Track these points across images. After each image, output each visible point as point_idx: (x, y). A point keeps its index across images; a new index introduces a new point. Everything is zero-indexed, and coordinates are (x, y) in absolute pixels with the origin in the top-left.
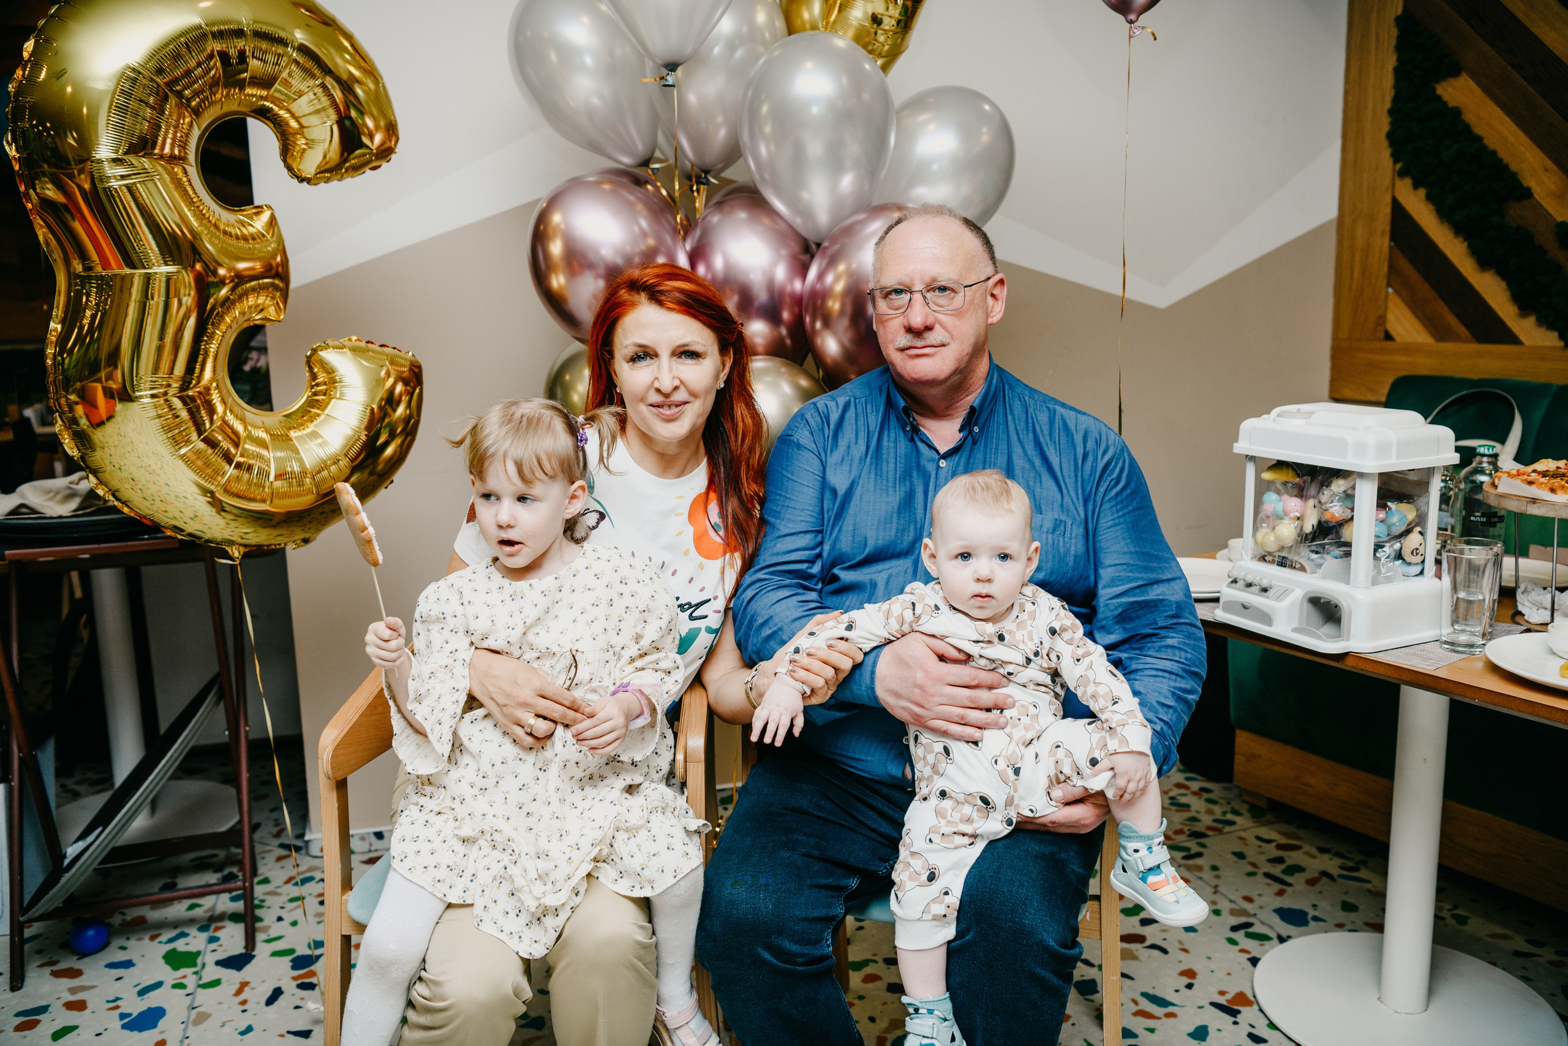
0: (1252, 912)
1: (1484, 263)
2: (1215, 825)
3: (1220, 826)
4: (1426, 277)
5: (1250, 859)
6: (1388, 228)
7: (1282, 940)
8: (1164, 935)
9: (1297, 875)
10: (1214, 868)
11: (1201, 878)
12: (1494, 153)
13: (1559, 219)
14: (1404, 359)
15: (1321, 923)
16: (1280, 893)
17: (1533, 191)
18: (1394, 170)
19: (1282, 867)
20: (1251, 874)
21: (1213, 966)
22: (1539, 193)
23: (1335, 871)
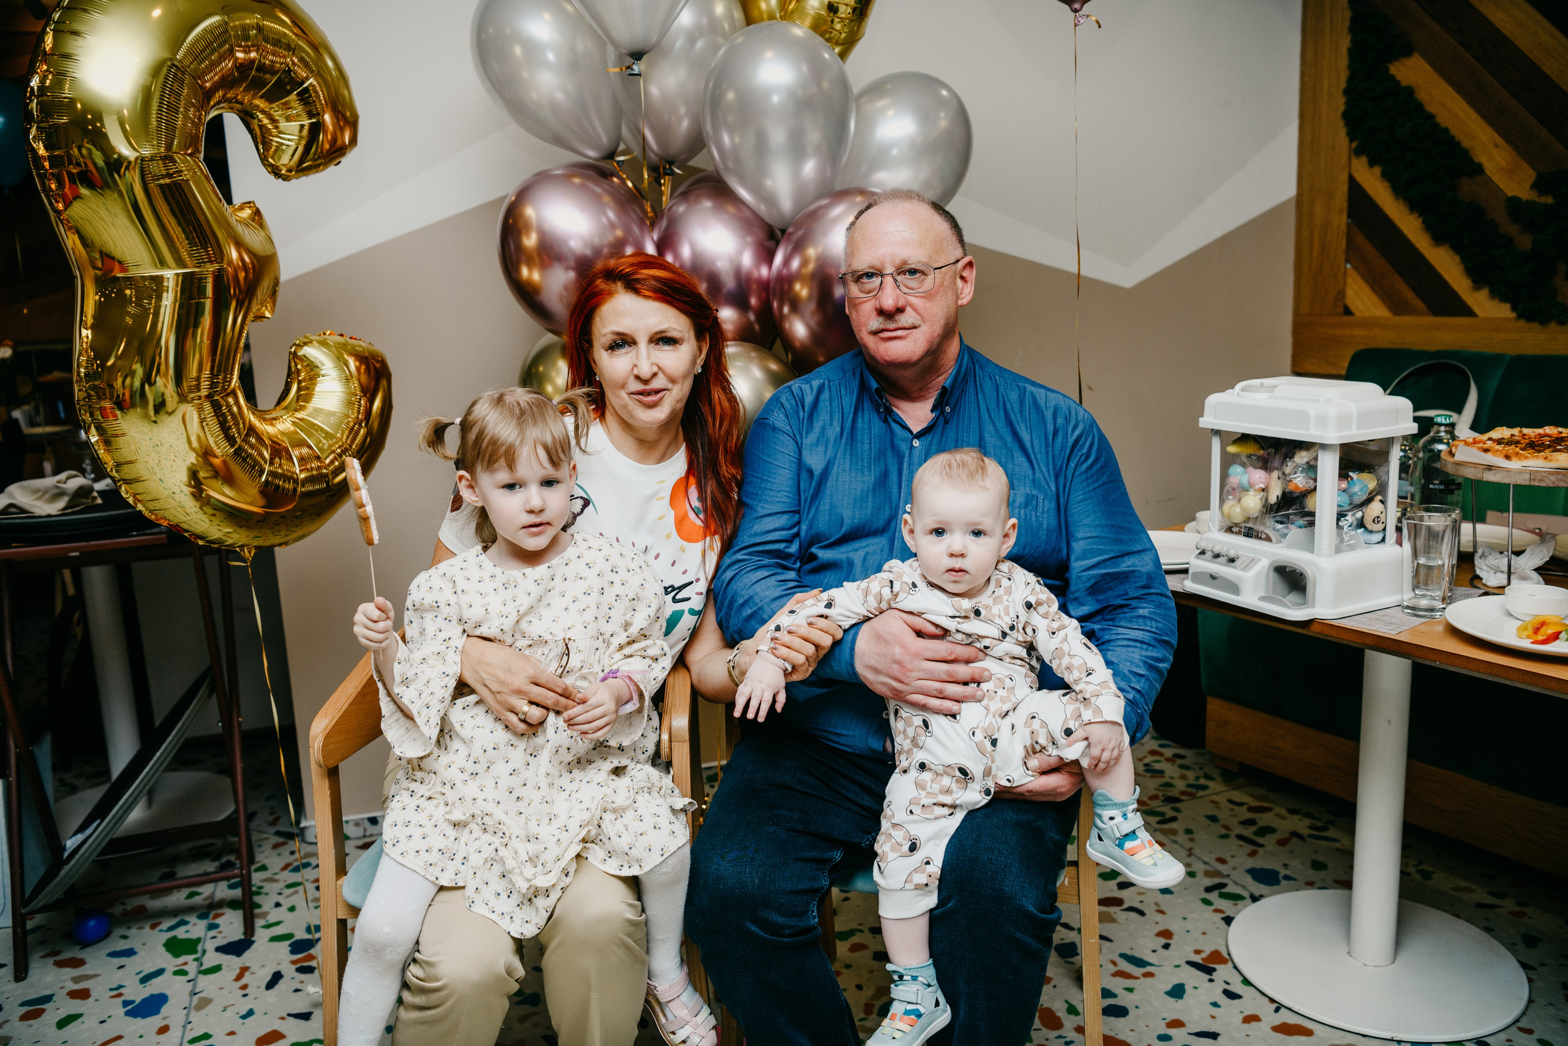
0: (1225, 873)
1: (1438, 237)
2: (1189, 790)
3: (1194, 791)
4: (1383, 253)
5: (1222, 822)
6: (1345, 205)
7: (1255, 899)
8: (1141, 898)
9: (1268, 836)
10: (1189, 831)
11: (1175, 842)
12: (1446, 130)
13: (1510, 194)
14: (1363, 332)
15: (1292, 882)
16: (1252, 854)
17: (1484, 167)
18: (1350, 147)
19: (1254, 828)
20: (1224, 837)
21: (1189, 926)
22: (1490, 169)
23: (1305, 832)
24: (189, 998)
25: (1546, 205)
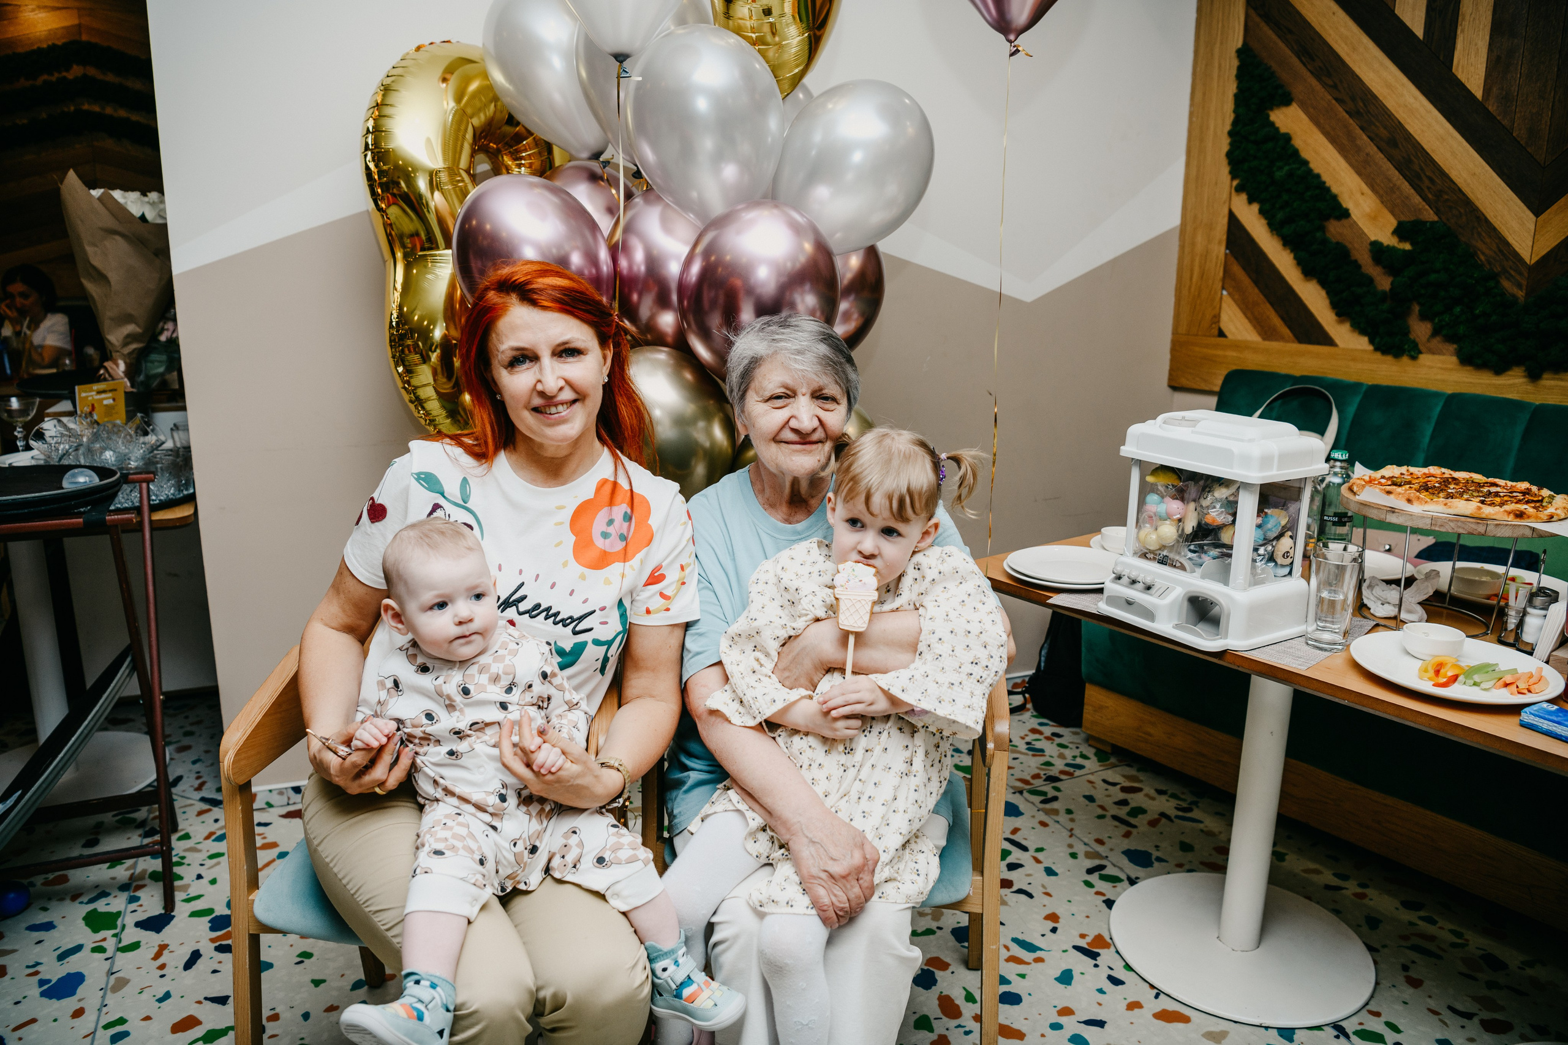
0: (1104, 855)
1: (1308, 272)
2: (1067, 769)
3: (1072, 770)
4: (1256, 283)
5: (1099, 803)
6: (1225, 237)
7: (1132, 882)
8: (1029, 879)
9: (1140, 816)
10: (1069, 812)
11: (1058, 822)
12: (1318, 176)
13: (1373, 238)
14: (1234, 354)
15: (1164, 865)
16: (1127, 835)
17: (1350, 212)
18: (1232, 185)
19: (1127, 809)
20: (1101, 817)
21: (1074, 909)
22: (1355, 214)
23: (1173, 813)
24: (106, 978)
25: (1404, 251)
